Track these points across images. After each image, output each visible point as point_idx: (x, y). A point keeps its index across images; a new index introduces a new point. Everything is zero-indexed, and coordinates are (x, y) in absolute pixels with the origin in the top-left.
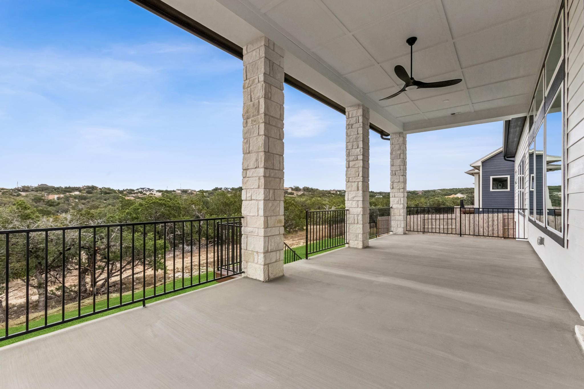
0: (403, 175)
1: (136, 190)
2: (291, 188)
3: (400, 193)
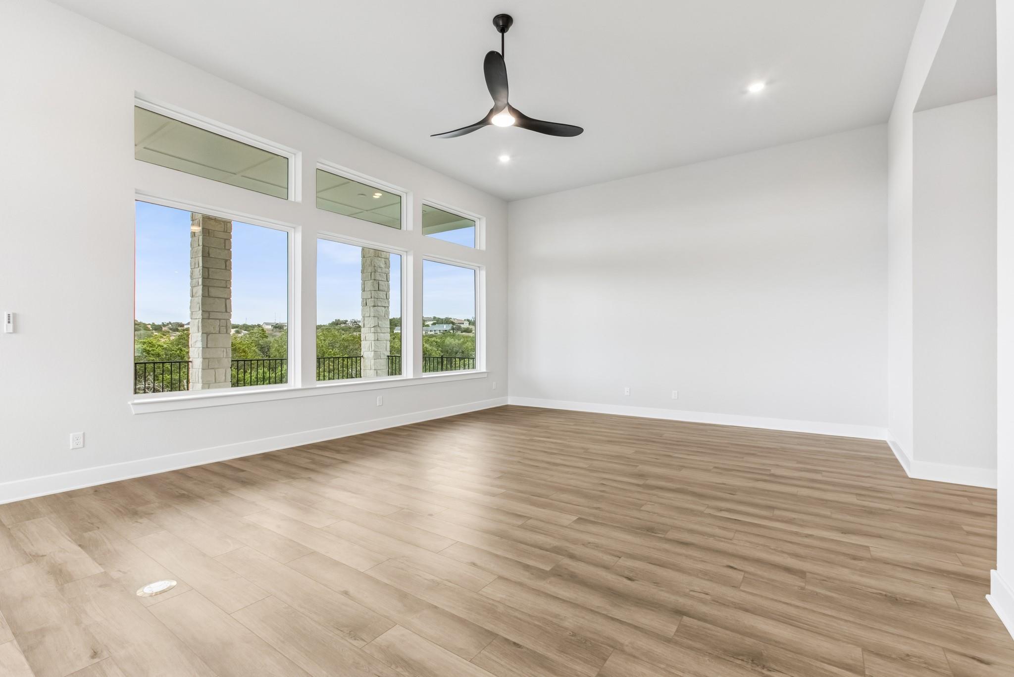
0: (374, 306)
1: (186, 324)
2: (468, 320)
3: (371, 334)
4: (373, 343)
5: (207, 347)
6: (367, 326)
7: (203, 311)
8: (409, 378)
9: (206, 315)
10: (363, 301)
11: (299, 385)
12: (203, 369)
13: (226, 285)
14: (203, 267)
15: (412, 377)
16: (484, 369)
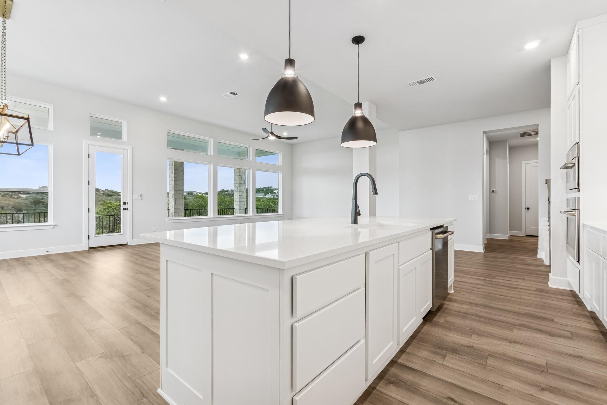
4: (239, 202)
5: (176, 204)
6: (236, 195)
7: (174, 190)
8: (250, 215)
9: (175, 192)
10: (235, 185)
11: (212, 217)
12: (174, 212)
13: (182, 180)
14: (174, 174)
15: (251, 215)
16: (281, 213)
